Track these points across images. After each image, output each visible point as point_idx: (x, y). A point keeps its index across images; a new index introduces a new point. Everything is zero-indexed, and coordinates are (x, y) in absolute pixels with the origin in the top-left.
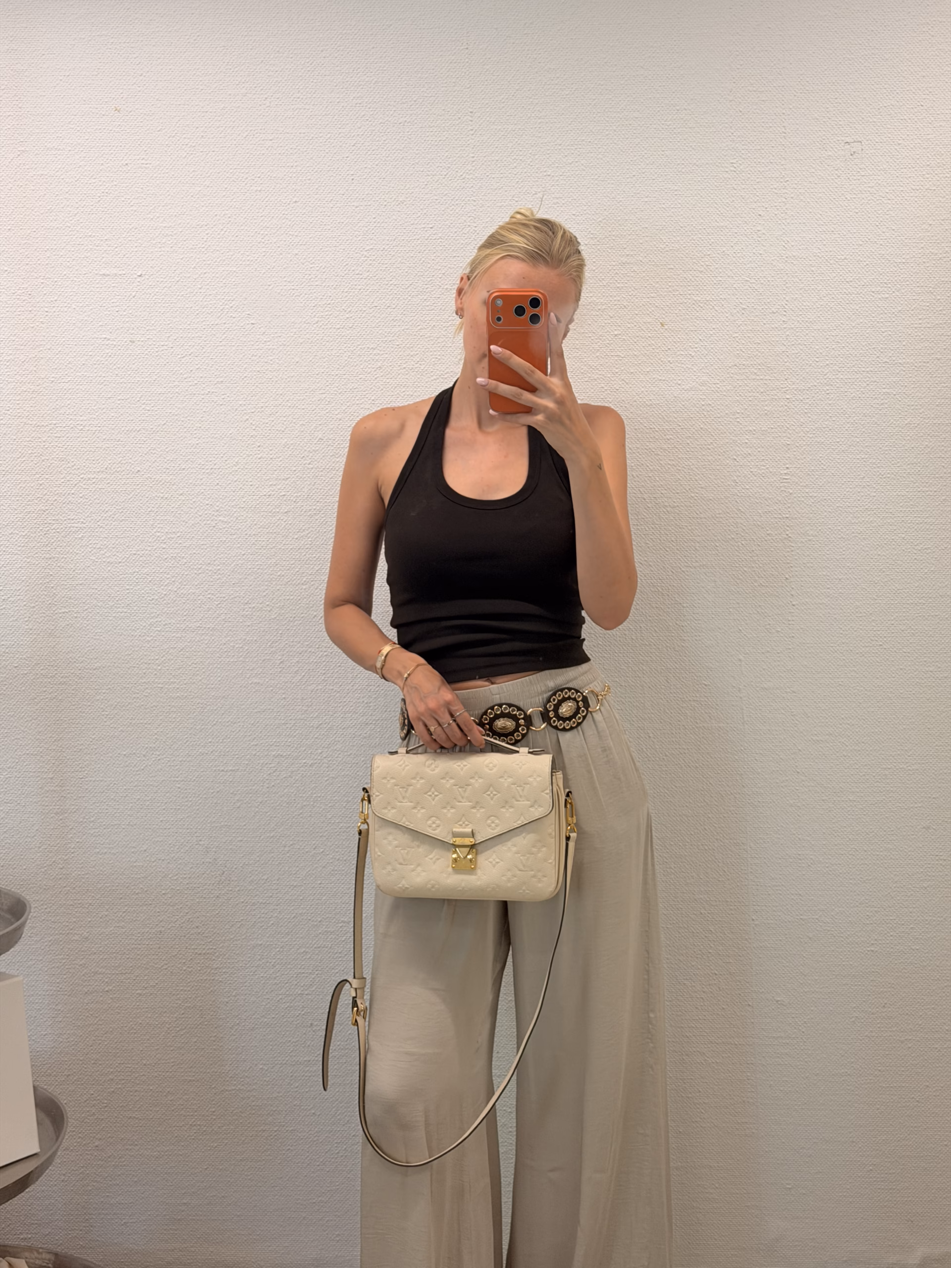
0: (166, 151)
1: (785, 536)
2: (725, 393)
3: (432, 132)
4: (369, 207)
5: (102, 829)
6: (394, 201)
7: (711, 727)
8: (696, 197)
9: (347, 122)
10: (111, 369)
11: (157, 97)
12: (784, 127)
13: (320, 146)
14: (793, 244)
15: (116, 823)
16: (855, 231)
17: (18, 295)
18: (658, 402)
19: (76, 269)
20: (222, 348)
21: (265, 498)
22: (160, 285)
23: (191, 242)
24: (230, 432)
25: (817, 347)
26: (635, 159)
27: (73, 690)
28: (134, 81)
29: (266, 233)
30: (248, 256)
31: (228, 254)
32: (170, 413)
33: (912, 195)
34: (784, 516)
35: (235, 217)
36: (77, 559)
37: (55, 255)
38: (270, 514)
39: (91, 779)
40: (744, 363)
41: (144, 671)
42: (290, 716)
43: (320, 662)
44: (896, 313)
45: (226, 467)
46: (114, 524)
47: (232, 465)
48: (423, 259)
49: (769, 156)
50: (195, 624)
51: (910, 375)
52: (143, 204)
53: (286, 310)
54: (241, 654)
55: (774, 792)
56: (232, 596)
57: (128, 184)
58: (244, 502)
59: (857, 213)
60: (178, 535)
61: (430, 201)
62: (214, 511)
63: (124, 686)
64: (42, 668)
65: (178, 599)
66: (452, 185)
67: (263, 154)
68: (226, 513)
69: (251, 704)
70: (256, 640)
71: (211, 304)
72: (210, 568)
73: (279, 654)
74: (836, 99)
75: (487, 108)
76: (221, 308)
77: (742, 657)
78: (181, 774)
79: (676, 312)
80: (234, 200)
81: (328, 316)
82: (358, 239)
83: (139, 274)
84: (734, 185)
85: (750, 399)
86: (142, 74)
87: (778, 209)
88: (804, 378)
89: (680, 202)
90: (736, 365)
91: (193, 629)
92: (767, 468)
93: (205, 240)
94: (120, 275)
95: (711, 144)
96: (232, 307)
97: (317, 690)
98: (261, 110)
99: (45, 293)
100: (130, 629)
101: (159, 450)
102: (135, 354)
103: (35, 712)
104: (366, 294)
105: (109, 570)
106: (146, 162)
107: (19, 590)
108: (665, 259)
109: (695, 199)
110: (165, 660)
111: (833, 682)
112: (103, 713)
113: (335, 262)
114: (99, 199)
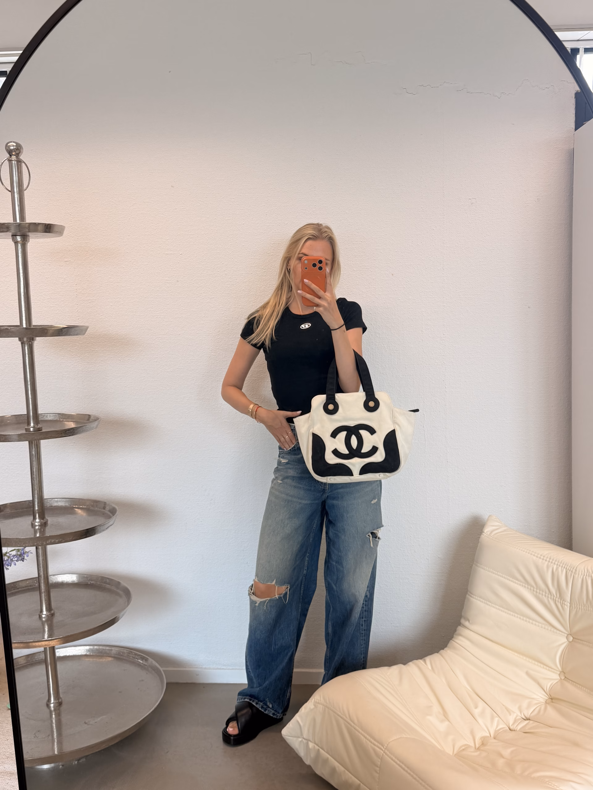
0: (192, 203)
10: (169, 292)
14: (447, 241)
16: (473, 236)
18: (391, 307)
22: (189, 258)
23: (201, 240)
40: (426, 291)
57: (176, 217)
59: (473, 228)
60: (195, 360)
62: (209, 351)
74: (465, 180)
75: (322, 185)
77: (425, 413)
84: (422, 217)
86: (182, 172)
87: (440, 227)
90: (423, 292)
94: (173, 254)
95: (413, 200)
96: (218, 267)
102: (179, 286)
104: (272, 262)
106: (184, 208)
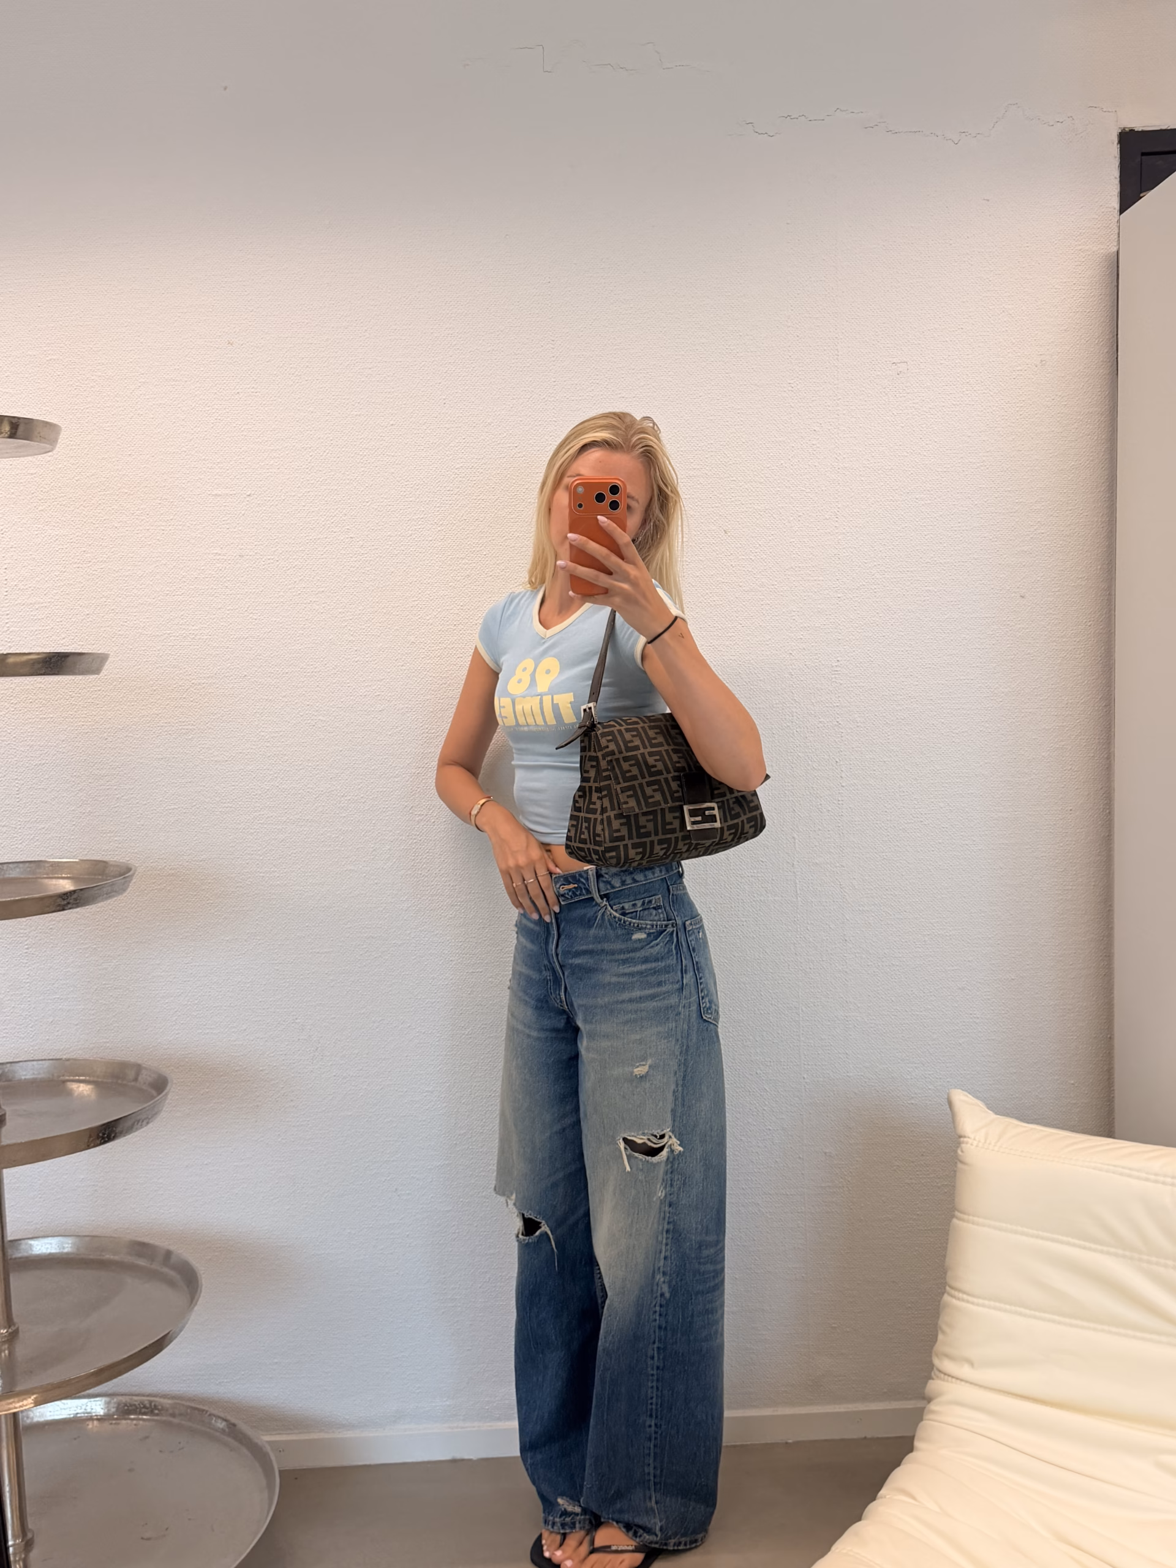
0: (274, 380)
1: (837, 724)
2: (782, 593)
3: (517, 359)
4: (460, 429)
5: (205, 1010)
6: (482, 423)
7: (768, 900)
8: (757, 415)
9: (440, 351)
10: (221, 582)
11: (266, 331)
12: (837, 350)
13: (415, 374)
14: (844, 456)
15: (217, 1005)
16: (901, 444)
17: (137, 515)
18: (721, 603)
19: (191, 489)
20: (323, 560)
21: (361, 698)
22: (268, 504)
23: (296, 463)
24: (330, 638)
25: (866, 550)
26: (702, 381)
27: (181, 881)
28: (246, 316)
29: (365, 454)
30: (348, 475)
31: (330, 474)
32: (275, 621)
33: (952, 409)
34: (835, 705)
35: (337, 440)
36: (187, 758)
37: (171, 478)
38: (366, 713)
39: (195, 964)
40: (800, 565)
41: (247, 861)
42: (381, 900)
43: (410, 849)
44: (937, 518)
45: (326, 670)
46: (222, 725)
47: (331, 668)
48: (509, 476)
49: (824, 377)
50: (295, 816)
51: (950, 574)
52: (253, 429)
53: (383, 524)
54: (337, 843)
55: (824, 959)
56: (330, 790)
57: (239, 411)
58: (342, 702)
59: (902, 427)
61: (515, 422)
63: (228, 875)
64: (151, 861)
65: (280, 794)
66: (535, 407)
67: (363, 381)
68: (325, 712)
69: (346, 890)
70: (351, 830)
71: (314, 520)
72: (310, 764)
73: (372, 842)
74: (884, 323)
75: (567, 336)
76: (323, 524)
77: (795, 835)
78: (280, 957)
79: (738, 520)
80: (336, 424)
81: (421, 530)
82: (450, 458)
83: (248, 494)
84: (792, 404)
85: (805, 598)
86: (253, 310)
87: (831, 425)
88: (853, 578)
89: (742, 419)
90: (792, 568)
91: (294, 821)
92: (820, 661)
93: (309, 461)
94: (231, 495)
95: (771, 366)
96: (333, 523)
97: (407, 875)
98: (361, 341)
99: (162, 512)
100: (235, 823)
101: (265, 656)
102: (244, 567)
103: (144, 903)
105: (217, 768)
106: (256, 391)
107: (133, 788)
108: (728, 472)
109: (757, 417)
110: (266, 850)
111: (878, 856)
112: (208, 902)
113: (428, 480)
114: (212, 425)
